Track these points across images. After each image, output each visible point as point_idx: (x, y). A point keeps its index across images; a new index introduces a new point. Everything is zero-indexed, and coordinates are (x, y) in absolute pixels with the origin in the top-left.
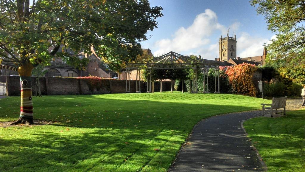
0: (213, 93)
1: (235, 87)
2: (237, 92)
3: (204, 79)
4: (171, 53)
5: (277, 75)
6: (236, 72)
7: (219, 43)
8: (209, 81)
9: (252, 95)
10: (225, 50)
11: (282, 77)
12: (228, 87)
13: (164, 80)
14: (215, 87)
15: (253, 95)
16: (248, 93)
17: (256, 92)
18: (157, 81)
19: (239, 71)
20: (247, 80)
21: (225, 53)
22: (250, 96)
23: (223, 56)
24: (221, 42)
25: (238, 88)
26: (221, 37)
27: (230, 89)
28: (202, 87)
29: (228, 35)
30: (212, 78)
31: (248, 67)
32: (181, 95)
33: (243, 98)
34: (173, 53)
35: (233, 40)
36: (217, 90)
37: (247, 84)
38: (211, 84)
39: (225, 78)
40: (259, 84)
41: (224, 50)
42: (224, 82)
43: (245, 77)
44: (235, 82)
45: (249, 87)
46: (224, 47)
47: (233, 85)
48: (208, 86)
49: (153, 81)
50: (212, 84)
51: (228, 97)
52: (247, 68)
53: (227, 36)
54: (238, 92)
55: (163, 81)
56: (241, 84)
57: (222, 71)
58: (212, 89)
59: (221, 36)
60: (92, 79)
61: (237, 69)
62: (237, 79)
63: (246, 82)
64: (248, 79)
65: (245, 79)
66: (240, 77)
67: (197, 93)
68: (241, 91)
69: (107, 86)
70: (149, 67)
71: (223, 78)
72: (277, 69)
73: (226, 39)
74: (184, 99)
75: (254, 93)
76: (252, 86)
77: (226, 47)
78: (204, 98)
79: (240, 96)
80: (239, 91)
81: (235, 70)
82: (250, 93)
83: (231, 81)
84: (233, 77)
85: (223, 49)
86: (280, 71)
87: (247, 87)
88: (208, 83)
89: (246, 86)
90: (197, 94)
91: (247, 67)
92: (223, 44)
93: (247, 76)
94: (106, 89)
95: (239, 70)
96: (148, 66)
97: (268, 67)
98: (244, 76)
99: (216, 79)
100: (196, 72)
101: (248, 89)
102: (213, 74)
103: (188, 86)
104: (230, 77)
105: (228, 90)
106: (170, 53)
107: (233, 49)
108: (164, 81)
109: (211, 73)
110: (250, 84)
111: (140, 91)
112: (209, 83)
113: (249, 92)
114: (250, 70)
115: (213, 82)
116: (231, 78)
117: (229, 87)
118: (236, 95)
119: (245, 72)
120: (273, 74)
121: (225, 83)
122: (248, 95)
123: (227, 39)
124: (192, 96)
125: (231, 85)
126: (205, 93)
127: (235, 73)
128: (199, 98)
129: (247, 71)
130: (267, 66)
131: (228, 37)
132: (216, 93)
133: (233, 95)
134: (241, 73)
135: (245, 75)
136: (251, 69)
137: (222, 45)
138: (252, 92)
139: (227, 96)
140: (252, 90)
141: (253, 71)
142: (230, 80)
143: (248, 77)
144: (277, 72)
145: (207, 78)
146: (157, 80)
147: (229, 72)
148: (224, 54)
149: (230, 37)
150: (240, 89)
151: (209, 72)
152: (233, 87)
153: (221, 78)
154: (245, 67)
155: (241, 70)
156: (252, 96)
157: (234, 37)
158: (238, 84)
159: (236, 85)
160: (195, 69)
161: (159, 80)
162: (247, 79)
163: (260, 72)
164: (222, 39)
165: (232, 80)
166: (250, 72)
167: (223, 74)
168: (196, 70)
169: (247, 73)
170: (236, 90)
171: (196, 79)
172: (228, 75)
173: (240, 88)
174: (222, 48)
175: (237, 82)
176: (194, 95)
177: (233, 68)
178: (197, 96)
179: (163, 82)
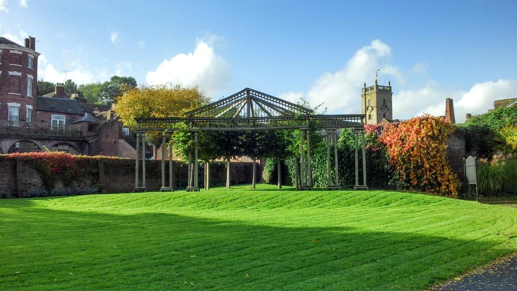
0: (352, 188)
1: (404, 174)
2: (409, 186)
3: (328, 155)
4: (245, 92)
5: (499, 143)
6: (405, 136)
7: (362, 97)
8: (339, 159)
9: (448, 194)
10: (373, 109)
11: (511, 149)
12: (388, 173)
13: (235, 158)
14: (357, 174)
15: (452, 193)
16: (437, 188)
17: (456, 186)
18: (219, 160)
19: (413, 135)
20: (435, 155)
21: (372, 113)
22: (444, 195)
23: (369, 119)
24: (365, 95)
25: (412, 176)
26: (365, 86)
27: (391, 178)
28: (325, 175)
29: (376, 81)
30: (347, 152)
31: (434, 124)
32: (268, 197)
33: (429, 203)
34: (251, 92)
35: (386, 91)
36: (361, 182)
37: (435, 164)
38: (345, 168)
39: (379, 152)
40: (466, 164)
41: (370, 108)
42: (377, 161)
43: (428, 148)
44: (404, 161)
45: (440, 173)
46: (369, 104)
47: (398, 168)
48: (339, 171)
49: (207, 161)
50: (347, 168)
51: (388, 199)
52: (432, 127)
53: (375, 84)
54: (411, 185)
55: (232, 160)
56: (418, 167)
57: (371, 135)
58: (348, 179)
59: (365, 84)
60: (51, 158)
61: (408, 130)
62: (410, 154)
63: (432, 160)
64: (437, 152)
65: (428, 153)
66: (415, 149)
67: (310, 190)
68: (419, 183)
69: (93, 175)
70: (192, 126)
71: (374, 152)
72: (499, 131)
73: (373, 89)
74: (274, 208)
75: (452, 187)
76: (447, 171)
77: (373, 103)
78: (328, 203)
79: (419, 196)
80: (415, 182)
81: (403, 133)
82: (444, 187)
83: (393, 159)
84: (397, 149)
85: (368, 107)
86: (507, 135)
87: (435, 174)
88: (339, 164)
89: (431, 171)
90: (310, 192)
91: (431, 123)
92: (368, 98)
93: (433, 145)
94: (88, 182)
95: (413, 132)
96: (191, 123)
97: (477, 127)
98: (425, 147)
99: (356, 155)
100: (308, 136)
101: (436, 178)
102: (351, 142)
103: (293, 172)
104: (392, 150)
105: (388, 181)
106: (243, 91)
107: (386, 106)
108: (236, 161)
109: (344, 142)
110: (443, 166)
111: (171, 187)
112: (342, 163)
113: (440, 185)
114: (440, 131)
115: (349, 161)
116: (394, 151)
117: (390, 174)
118: (408, 194)
119: (429, 136)
120: (489, 142)
121: (379, 163)
122: (438, 193)
123: (375, 88)
124: (296, 197)
125: (393, 168)
126: (330, 189)
127: (403, 140)
128: (313, 203)
129: (433, 133)
130: (475, 124)
131: (377, 86)
132: (358, 190)
133: (400, 194)
134: (419, 139)
135: (429, 144)
136: (442, 130)
137: (367, 100)
138: (448, 186)
139: (386, 196)
140: (449, 181)
141: (446, 134)
142: (391, 156)
143: (436, 147)
144: (500, 136)
145: (336, 151)
146: (217, 160)
147: (388, 138)
148: (370, 115)
149: (380, 86)
150: (418, 179)
151: (341, 139)
152: (399, 175)
153: (369, 152)
154: (428, 124)
155: (418, 132)
156: (448, 196)
157: (387, 85)
158: (412, 166)
159: (407, 169)
160: (306, 130)
161: (222, 160)
162: (433, 153)
163: (459, 138)
164: (366, 90)
165: (396, 158)
166: (440, 137)
167: (374, 142)
168: (308, 132)
169: (433, 138)
170: (408, 181)
171: (308, 154)
172: (385, 145)
173: (417, 175)
174: (367, 105)
175: (410, 160)
176: (303, 195)
177: (397, 126)
178: (310, 198)
179: (232, 165)
